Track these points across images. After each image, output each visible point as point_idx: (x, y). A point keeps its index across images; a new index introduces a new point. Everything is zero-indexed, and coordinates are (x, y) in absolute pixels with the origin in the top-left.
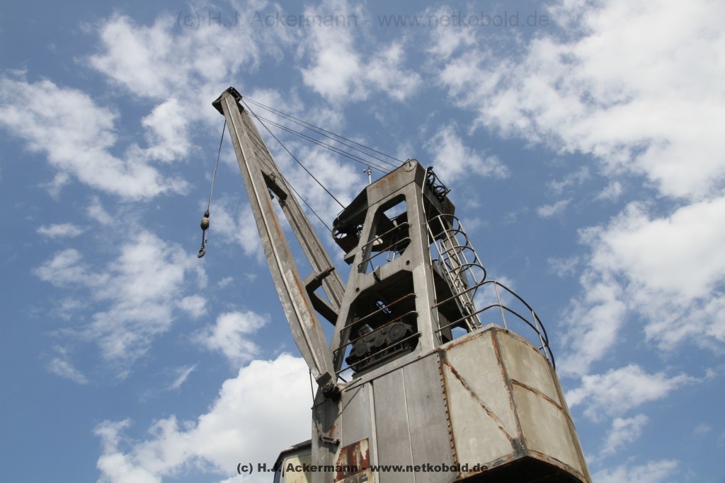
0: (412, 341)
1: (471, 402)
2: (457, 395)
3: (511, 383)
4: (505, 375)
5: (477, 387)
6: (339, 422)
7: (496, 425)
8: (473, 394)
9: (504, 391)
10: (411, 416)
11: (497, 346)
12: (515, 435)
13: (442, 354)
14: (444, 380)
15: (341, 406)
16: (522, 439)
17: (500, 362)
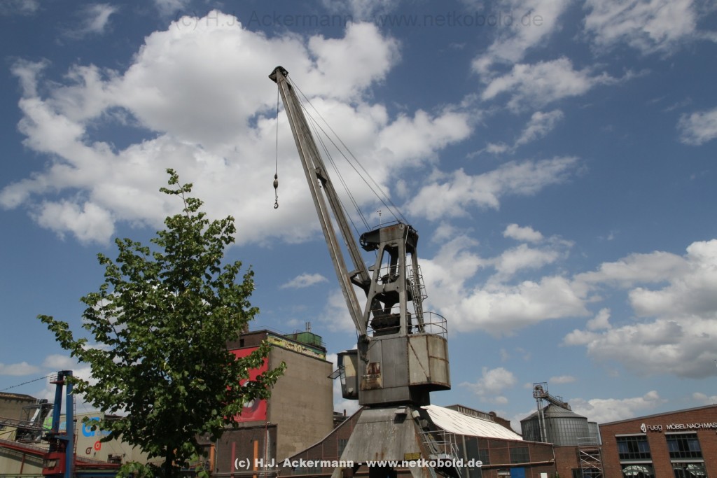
0: (398, 330)
1: (416, 360)
2: (412, 356)
3: (429, 357)
4: (428, 354)
5: (419, 356)
6: (368, 352)
7: (423, 371)
8: (417, 358)
9: (427, 360)
10: (395, 359)
11: (427, 343)
12: (428, 376)
13: (408, 338)
14: (408, 349)
15: (369, 346)
16: (430, 378)
17: (427, 349)
